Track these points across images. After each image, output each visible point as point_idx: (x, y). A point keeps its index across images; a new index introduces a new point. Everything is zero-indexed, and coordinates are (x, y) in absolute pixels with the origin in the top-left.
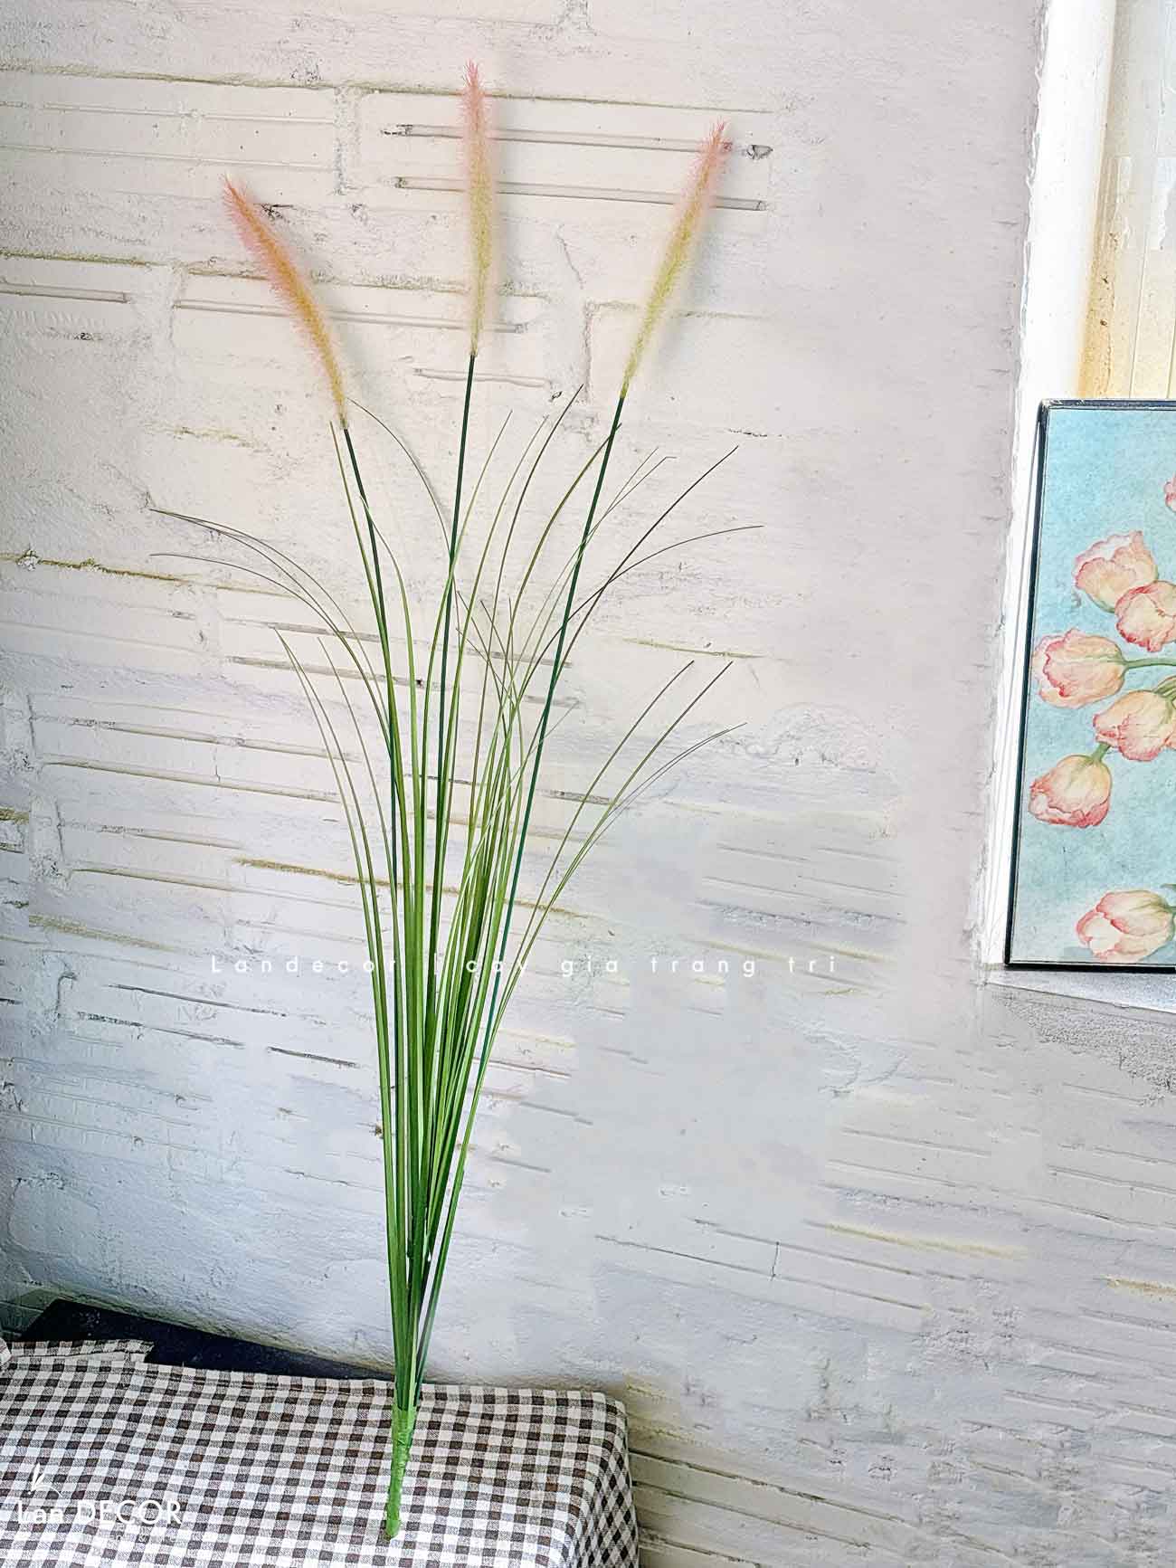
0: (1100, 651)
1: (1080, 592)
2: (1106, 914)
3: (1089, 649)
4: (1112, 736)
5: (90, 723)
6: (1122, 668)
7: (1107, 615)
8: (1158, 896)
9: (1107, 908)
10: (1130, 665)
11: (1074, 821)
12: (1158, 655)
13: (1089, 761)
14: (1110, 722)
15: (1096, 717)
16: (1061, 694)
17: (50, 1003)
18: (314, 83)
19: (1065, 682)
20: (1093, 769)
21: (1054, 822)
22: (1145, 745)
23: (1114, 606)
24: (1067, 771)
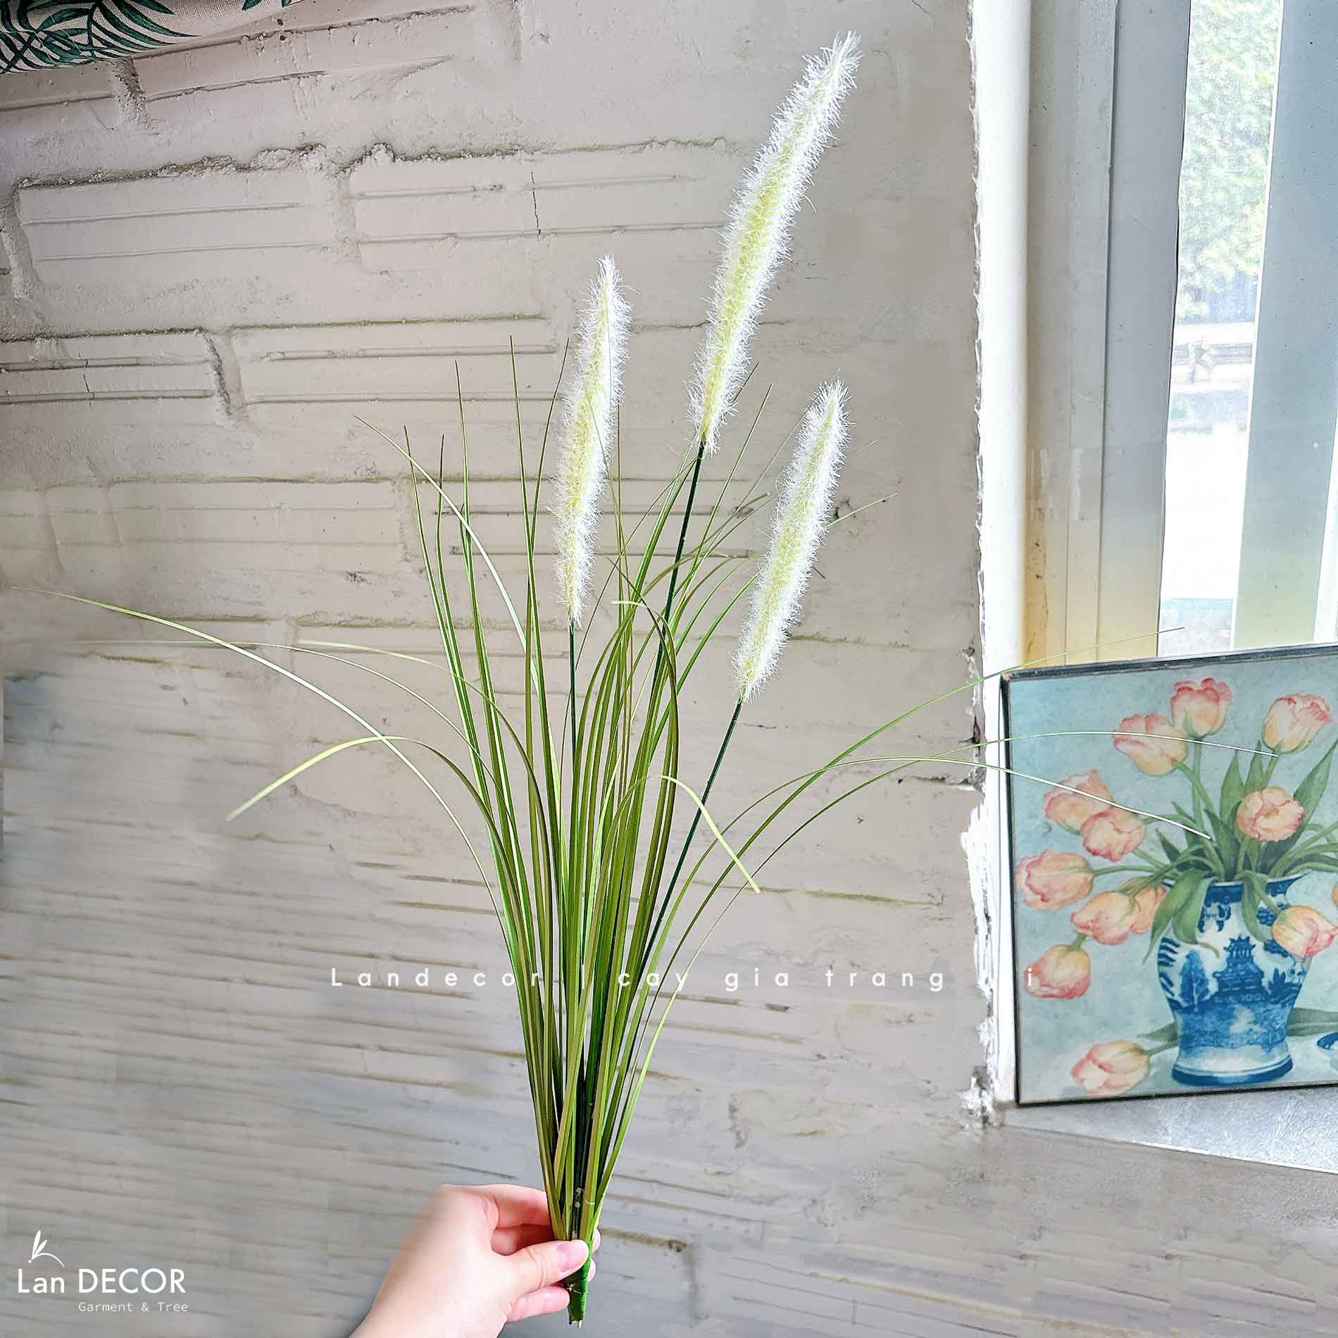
0: (1071, 864)
1: (1051, 821)
2: (1094, 1061)
3: (1062, 863)
4: (1087, 928)
6: (1090, 876)
7: (1075, 836)
8: (1135, 1044)
9: (1096, 1056)
10: (1097, 873)
11: (1060, 994)
12: (1119, 864)
13: (1070, 949)
14: (1085, 917)
15: (1073, 915)
16: (1043, 900)
18: (374, 478)
19: (1045, 891)
20: (1074, 955)
21: (1045, 996)
22: (1114, 933)
23: (1079, 829)
24: (1053, 958)
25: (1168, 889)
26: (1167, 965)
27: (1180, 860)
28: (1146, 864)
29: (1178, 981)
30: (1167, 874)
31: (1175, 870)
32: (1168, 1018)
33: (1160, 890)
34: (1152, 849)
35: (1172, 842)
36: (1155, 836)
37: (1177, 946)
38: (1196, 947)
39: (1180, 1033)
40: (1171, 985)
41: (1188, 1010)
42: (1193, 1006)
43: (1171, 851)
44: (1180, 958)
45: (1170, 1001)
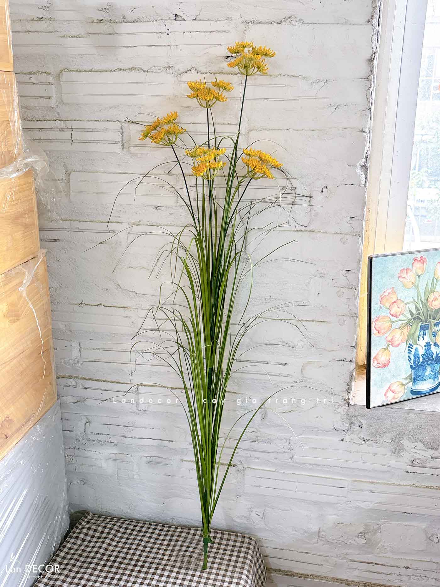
0: (387, 320)
1: (381, 305)
4: (390, 342)
5: (98, 349)
6: (391, 323)
7: (387, 310)
8: (401, 382)
10: (393, 322)
12: (399, 319)
14: (390, 338)
15: (386, 337)
17: (83, 430)
21: (378, 367)
22: (397, 343)
23: (389, 307)
25: (411, 327)
26: (410, 353)
27: (414, 316)
28: (405, 318)
29: (412, 358)
30: (411, 322)
31: (412, 320)
32: (410, 372)
33: (409, 328)
34: (407, 313)
35: (412, 311)
36: (408, 309)
37: (413, 346)
38: (417, 346)
39: (413, 377)
40: (411, 360)
41: (415, 369)
42: (416, 367)
43: (412, 314)
44: (413, 351)
45: (411, 365)
